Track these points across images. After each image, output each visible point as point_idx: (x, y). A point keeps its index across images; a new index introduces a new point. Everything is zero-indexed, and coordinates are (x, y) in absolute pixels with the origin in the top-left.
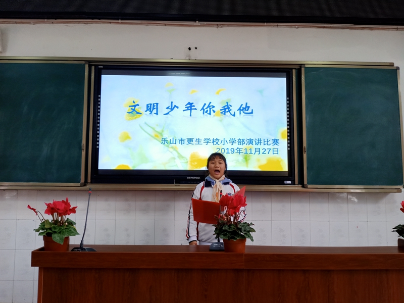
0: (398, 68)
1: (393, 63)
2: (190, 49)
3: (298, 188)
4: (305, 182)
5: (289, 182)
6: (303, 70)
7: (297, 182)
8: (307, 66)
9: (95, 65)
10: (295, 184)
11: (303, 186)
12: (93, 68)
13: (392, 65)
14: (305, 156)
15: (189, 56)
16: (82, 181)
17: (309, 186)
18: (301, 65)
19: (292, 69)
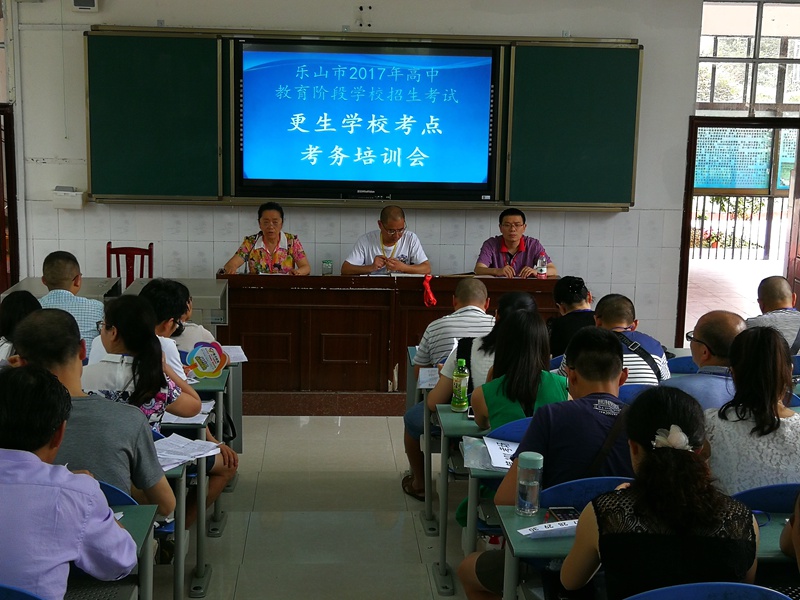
0: (641, 47)
1: (637, 40)
2: (361, 8)
3: (498, 204)
4: (507, 199)
5: (488, 197)
6: (513, 48)
7: (497, 198)
8: (519, 44)
9: (235, 39)
10: (495, 200)
11: (506, 204)
12: (232, 42)
13: (635, 41)
14: (508, 163)
15: (361, 19)
16: (220, 194)
17: (512, 203)
18: (513, 43)
19: (500, 45)
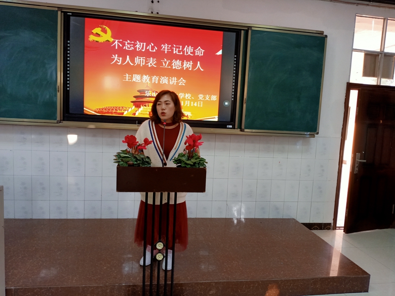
0: (326, 36)
1: (323, 32)
2: (152, 2)
3: (237, 131)
4: (243, 127)
5: (231, 126)
6: (250, 31)
7: (236, 127)
8: (253, 29)
9: (64, 12)
10: (234, 128)
11: (242, 130)
12: (62, 14)
13: (322, 33)
14: (245, 106)
15: (152, 9)
17: (246, 130)
18: (249, 28)
19: (241, 30)
